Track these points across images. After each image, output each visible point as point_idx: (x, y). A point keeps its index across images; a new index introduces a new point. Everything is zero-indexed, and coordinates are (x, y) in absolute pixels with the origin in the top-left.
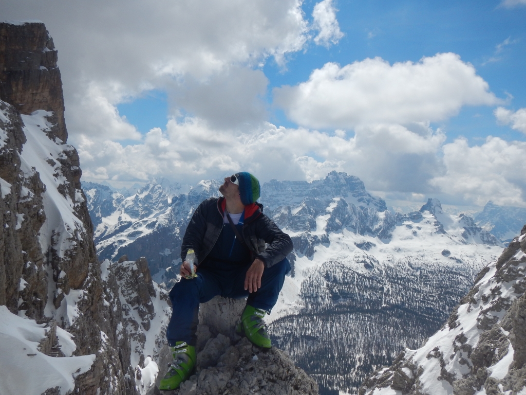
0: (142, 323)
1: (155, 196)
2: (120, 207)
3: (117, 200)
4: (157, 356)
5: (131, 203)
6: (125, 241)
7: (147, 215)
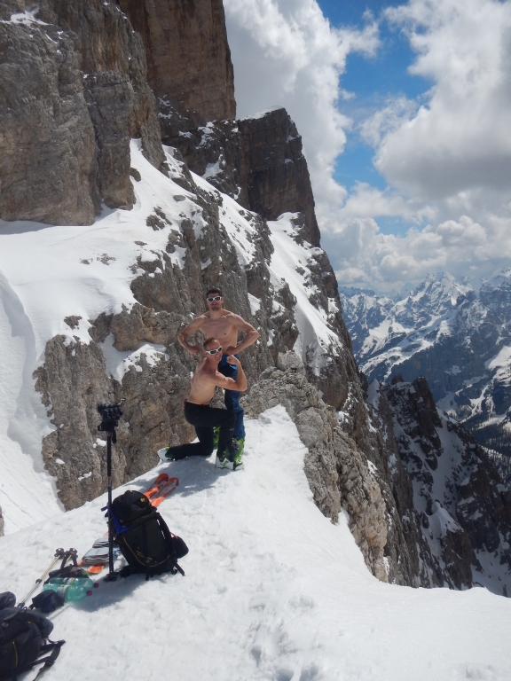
0: (427, 460)
1: (433, 297)
2: (389, 315)
3: (385, 306)
4: (450, 503)
5: (403, 309)
6: (399, 357)
7: (424, 323)
